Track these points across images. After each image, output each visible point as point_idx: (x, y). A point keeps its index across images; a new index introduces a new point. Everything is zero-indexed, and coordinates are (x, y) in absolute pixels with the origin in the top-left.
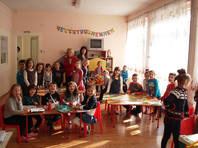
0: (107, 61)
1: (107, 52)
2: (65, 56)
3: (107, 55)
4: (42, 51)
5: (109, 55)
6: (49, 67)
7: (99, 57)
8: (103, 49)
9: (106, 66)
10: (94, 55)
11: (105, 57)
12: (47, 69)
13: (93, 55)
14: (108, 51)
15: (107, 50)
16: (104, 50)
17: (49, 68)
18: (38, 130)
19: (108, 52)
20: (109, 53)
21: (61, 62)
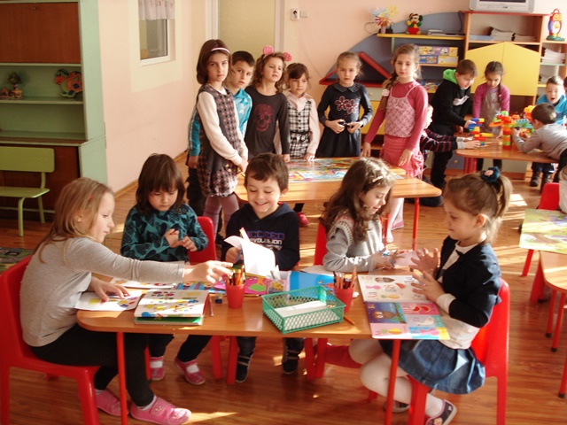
0: (543, 55)
1: (546, 20)
2: (380, 32)
3: (545, 33)
4: (298, 14)
5: (555, 31)
6: (303, 77)
7: (513, 39)
8: (531, 7)
9: (540, 77)
10: (493, 32)
11: (537, 39)
12: (295, 84)
13: (489, 31)
14: (554, 14)
15: (549, 12)
16: (537, 11)
17: (301, 84)
18: (193, 376)
19: (551, 18)
20: (555, 24)
21: (365, 57)
